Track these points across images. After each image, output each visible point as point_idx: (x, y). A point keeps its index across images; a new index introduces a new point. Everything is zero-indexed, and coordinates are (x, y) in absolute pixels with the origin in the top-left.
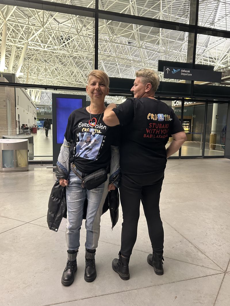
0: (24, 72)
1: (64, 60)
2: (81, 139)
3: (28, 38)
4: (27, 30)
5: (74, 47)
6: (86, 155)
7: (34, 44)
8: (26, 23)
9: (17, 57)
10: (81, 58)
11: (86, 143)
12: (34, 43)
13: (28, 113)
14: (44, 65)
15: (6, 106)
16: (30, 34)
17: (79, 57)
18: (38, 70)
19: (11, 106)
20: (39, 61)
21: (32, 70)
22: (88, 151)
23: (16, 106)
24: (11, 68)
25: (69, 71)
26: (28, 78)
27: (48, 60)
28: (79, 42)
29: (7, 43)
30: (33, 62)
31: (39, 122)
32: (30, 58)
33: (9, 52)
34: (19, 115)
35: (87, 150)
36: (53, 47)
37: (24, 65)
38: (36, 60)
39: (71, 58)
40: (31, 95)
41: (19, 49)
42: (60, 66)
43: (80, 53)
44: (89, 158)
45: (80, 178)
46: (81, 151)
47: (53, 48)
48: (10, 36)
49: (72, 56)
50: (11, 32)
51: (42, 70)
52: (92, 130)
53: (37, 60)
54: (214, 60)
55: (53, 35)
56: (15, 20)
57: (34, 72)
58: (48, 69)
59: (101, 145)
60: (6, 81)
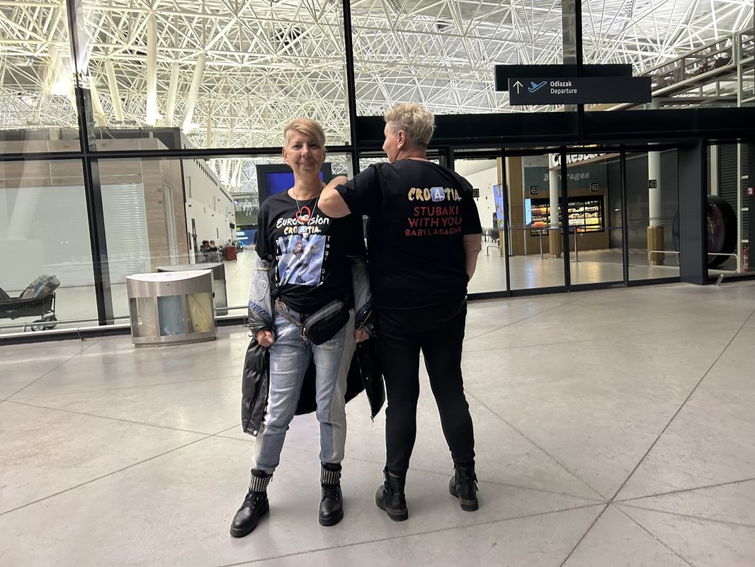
0: (201, 121)
1: (289, 84)
2: (284, 250)
3: (205, 42)
4: (201, 25)
5: (310, 52)
6: (299, 277)
7: (219, 55)
8: (198, 9)
9: (184, 88)
10: (328, 76)
11: (294, 256)
12: (218, 52)
13: (216, 213)
14: (244, 100)
15: (163, 202)
16: (209, 33)
17: (325, 73)
18: (232, 112)
19: (174, 201)
20: (233, 92)
21: (218, 115)
22: (303, 269)
23: (185, 201)
24: (171, 115)
25: (302, 107)
26: (210, 134)
27: (253, 87)
28: (321, 40)
29: (158, 60)
30: (219, 95)
31: (243, 233)
32: (211, 87)
33: (164, 78)
34: (193, 220)
35: (300, 269)
36: (261, 57)
37: (201, 104)
38: (226, 90)
39: (306, 78)
40: (219, 173)
41: (186, 71)
42: (281, 99)
43: (324, 64)
44: (305, 282)
45: (297, 325)
46: (289, 272)
47: (262, 60)
48: (164, 43)
49: (307, 73)
50: (167, 32)
51: (241, 112)
52: (303, 229)
53: (229, 90)
54: (652, 44)
55: (261, 30)
56: (172, 5)
57: (222, 118)
58: (255, 109)
59: (325, 254)
60: (161, 146)
